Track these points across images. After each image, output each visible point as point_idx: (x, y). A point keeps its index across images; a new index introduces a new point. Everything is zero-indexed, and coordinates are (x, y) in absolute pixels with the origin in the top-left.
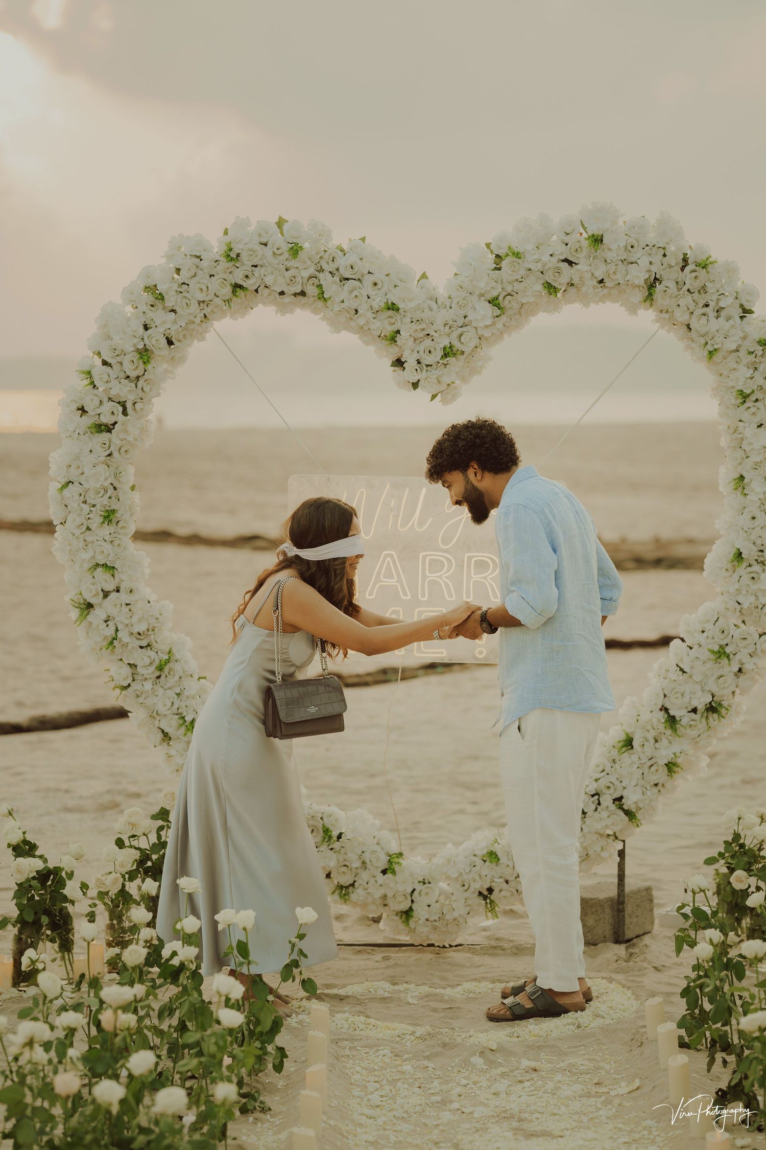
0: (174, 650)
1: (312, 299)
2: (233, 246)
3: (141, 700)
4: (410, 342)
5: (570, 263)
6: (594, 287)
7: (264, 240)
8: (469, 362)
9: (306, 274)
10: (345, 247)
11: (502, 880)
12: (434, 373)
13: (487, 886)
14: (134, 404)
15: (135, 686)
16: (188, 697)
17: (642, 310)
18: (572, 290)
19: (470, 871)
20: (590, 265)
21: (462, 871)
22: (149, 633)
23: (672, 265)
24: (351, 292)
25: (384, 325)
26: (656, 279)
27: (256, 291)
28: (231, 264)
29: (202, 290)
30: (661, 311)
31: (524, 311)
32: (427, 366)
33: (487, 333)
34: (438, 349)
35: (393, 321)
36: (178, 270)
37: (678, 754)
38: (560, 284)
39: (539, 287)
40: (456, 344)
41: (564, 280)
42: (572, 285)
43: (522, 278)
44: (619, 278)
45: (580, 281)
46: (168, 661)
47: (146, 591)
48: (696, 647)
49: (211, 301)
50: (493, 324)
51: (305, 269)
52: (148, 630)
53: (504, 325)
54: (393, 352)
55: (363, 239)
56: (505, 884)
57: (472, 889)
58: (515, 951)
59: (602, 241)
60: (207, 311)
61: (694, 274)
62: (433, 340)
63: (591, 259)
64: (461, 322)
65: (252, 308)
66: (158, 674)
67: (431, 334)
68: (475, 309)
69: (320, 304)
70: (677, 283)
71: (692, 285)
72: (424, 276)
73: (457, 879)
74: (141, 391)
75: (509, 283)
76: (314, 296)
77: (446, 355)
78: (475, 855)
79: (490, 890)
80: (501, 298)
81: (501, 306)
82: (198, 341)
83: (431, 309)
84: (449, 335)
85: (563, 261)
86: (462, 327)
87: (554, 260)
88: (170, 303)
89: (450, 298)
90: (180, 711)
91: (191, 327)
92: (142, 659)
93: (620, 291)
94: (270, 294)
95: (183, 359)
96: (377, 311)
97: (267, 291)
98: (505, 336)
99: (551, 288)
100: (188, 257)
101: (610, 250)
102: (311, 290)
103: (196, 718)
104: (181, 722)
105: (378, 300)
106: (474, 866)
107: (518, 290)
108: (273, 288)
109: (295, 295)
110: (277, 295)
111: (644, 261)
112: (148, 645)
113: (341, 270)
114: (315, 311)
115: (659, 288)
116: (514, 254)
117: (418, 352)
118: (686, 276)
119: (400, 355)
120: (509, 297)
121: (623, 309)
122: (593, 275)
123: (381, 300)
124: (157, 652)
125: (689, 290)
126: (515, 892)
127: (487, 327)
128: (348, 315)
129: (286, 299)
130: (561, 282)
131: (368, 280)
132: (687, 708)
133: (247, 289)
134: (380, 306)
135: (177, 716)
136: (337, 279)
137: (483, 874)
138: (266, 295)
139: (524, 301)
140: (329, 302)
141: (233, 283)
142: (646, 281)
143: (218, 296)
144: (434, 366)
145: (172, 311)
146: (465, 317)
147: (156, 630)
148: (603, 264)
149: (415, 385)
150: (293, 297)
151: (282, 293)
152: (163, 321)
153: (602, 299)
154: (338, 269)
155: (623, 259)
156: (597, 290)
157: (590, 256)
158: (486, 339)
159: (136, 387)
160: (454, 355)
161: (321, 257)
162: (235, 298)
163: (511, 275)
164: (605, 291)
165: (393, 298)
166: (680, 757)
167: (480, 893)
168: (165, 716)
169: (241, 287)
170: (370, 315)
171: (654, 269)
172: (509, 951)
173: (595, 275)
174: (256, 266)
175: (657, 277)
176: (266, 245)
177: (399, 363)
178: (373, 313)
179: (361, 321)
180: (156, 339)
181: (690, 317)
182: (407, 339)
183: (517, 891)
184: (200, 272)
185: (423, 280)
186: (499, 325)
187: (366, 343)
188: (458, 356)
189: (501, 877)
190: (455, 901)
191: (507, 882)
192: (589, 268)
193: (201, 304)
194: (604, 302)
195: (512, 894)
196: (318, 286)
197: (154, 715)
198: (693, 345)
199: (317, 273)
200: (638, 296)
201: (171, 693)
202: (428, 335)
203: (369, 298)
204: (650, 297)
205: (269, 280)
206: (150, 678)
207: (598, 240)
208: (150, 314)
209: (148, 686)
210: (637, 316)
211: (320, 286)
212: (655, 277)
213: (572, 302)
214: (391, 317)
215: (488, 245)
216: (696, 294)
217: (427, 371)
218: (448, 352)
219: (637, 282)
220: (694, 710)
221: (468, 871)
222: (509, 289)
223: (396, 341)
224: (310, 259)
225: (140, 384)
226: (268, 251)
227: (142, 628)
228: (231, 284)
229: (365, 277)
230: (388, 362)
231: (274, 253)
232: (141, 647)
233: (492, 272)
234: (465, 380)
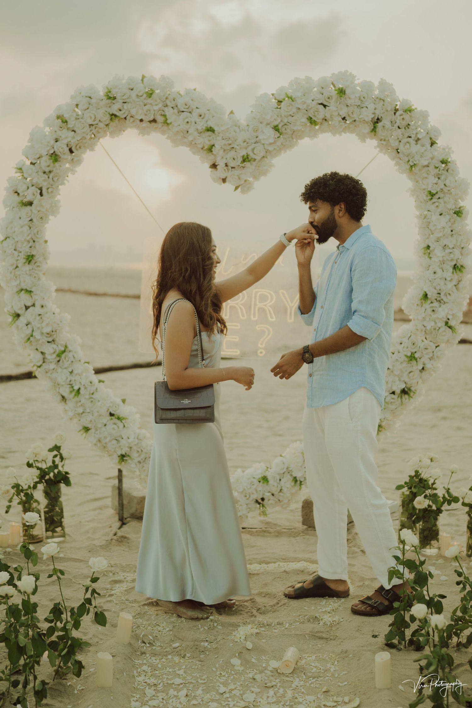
0: (69, 345)
1: (160, 125)
2: (111, 90)
3: (49, 374)
4: (221, 152)
5: (325, 106)
6: (339, 122)
7: (131, 87)
8: (259, 167)
9: (156, 108)
10: (182, 93)
11: (270, 494)
12: (236, 172)
13: (261, 497)
14: (48, 189)
15: (45, 366)
16: (76, 374)
17: (369, 139)
18: (326, 124)
19: (251, 487)
20: (337, 108)
21: (245, 488)
22: (53, 333)
23: (389, 109)
24: (184, 120)
25: (205, 140)
26: (378, 119)
27: (125, 118)
28: (109, 101)
29: (91, 118)
30: (381, 140)
31: (296, 135)
32: (232, 168)
33: (271, 148)
34: (239, 157)
35: (210, 138)
36: (77, 105)
37: (383, 420)
38: (318, 119)
39: (304, 120)
40: (251, 155)
41: (321, 116)
42: (326, 120)
43: (294, 114)
44: (355, 117)
45: (331, 117)
46: (64, 352)
47: (52, 306)
48: (396, 353)
49: (97, 124)
50: (275, 143)
51: (156, 105)
52: (52, 331)
53: (282, 144)
54: (211, 159)
55: (195, 90)
56: (272, 496)
57: (251, 499)
58: (277, 534)
59: (345, 93)
60: (94, 131)
61: (402, 117)
62: (236, 151)
63: (338, 103)
64: (254, 141)
65: (124, 131)
66: (58, 359)
67: (235, 147)
68: (263, 132)
69: (165, 128)
70: (391, 122)
71: (401, 123)
72: (232, 112)
73: (242, 492)
74: (52, 180)
75: (285, 116)
76: (162, 123)
77: (244, 161)
78: (254, 478)
79: (263, 499)
80: (280, 126)
81: (280, 131)
82: (90, 150)
83: (235, 132)
84: (246, 148)
85: (319, 104)
86: (255, 143)
87: (315, 103)
88: (70, 125)
89: (248, 125)
90: (71, 383)
91: (85, 141)
92: (49, 349)
93: (356, 126)
94: (134, 121)
95: (79, 162)
96: (201, 132)
97: (132, 119)
98: (282, 152)
99: (311, 121)
100: (84, 97)
101: (350, 98)
102: (160, 119)
103: (81, 387)
104: (72, 389)
105: (201, 125)
106: (253, 485)
107: (291, 122)
108: (136, 117)
109: (150, 122)
110: (138, 122)
111: (371, 106)
112: (53, 341)
113: (179, 106)
114: (163, 133)
115: (380, 125)
116: (288, 97)
117: (226, 159)
118: (397, 118)
119: (215, 161)
120: (285, 126)
121: (357, 137)
122: (339, 114)
123: (203, 125)
124: (58, 346)
125: (399, 128)
126: (277, 500)
127: (271, 144)
128: (182, 134)
129: (144, 124)
130: (319, 118)
131: (196, 113)
132: (389, 391)
133: (119, 116)
134: (202, 128)
135: (69, 386)
136: (176, 111)
137: (259, 490)
138: (131, 121)
139: (295, 128)
140: (170, 126)
141: (111, 113)
142: (372, 119)
143: (102, 122)
144: (236, 168)
145: (73, 131)
146: (257, 137)
147: (58, 331)
148: (346, 107)
149: (224, 180)
150: (148, 123)
151: (141, 120)
152: (67, 136)
153: (345, 130)
154: (177, 106)
155: (358, 105)
156: (341, 124)
157: (337, 102)
158: (270, 152)
159: (49, 177)
160: (249, 161)
161: (167, 98)
162: (112, 123)
163: (287, 112)
164: (346, 125)
165: (211, 124)
166: (383, 421)
167: (257, 501)
168: (63, 385)
169: (116, 116)
170: (196, 134)
171: (377, 112)
172: (273, 534)
173: (340, 114)
174: (125, 103)
175: (379, 117)
176: (132, 90)
177: (214, 166)
178: (198, 133)
179: (190, 138)
180: (61, 148)
181: (399, 144)
182: (219, 150)
183: (279, 500)
184: (91, 107)
185: (231, 115)
186: (279, 143)
187: (194, 153)
188: (251, 162)
189: (269, 492)
190: (241, 505)
191: (273, 495)
192: (337, 109)
193: (91, 127)
194: (345, 133)
195: (276, 502)
196: (163, 115)
197: (56, 385)
198: (401, 162)
199: (164, 108)
200: (367, 128)
201: (66, 372)
202: (233, 148)
203: (196, 123)
204: (374, 130)
205: (133, 112)
206: (53, 362)
207: (342, 92)
208: (59, 133)
209: (52, 366)
210: (365, 142)
211: (165, 116)
212: (378, 118)
213: (325, 132)
214: (210, 136)
215: (273, 95)
216: (403, 130)
217: (232, 171)
218: (245, 159)
219: (366, 119)
220: (393, 393)
221: (249, 487)
222: (286, 121)
223: (212, 151)
224: (160, 99)
225: (51, 176)
226: (133, 94)
227: (48, 330)
228: (109, 113)
229: (194, 111)
230: (207, 165)
231: (137, 95)
232: (48, 342)
233: (275, 109)
234: (256, 178)
